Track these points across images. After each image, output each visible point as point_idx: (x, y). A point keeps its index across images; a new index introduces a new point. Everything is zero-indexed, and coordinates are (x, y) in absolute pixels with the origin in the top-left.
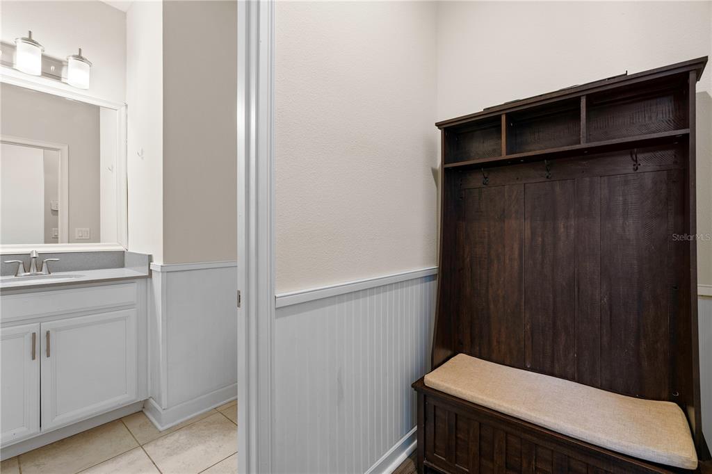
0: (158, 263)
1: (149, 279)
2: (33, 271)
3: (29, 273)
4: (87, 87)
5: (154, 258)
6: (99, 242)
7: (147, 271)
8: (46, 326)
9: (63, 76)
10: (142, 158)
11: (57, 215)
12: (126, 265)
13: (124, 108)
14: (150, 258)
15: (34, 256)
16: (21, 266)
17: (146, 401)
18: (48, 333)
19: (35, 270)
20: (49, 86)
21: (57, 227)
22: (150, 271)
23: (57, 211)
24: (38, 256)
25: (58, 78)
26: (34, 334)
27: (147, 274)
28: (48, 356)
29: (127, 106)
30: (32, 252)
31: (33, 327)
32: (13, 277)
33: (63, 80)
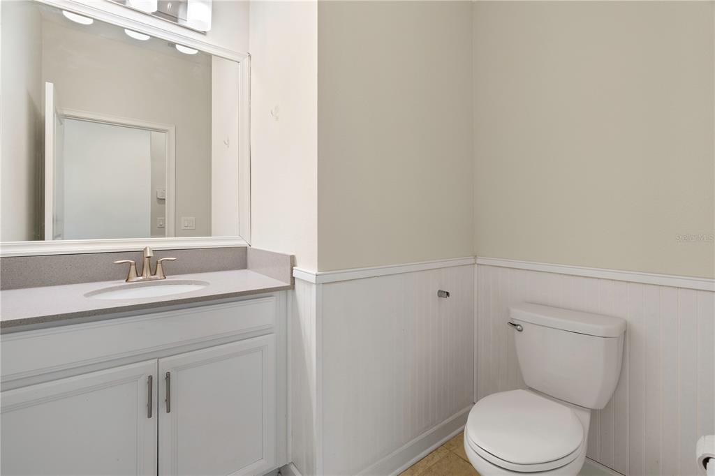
0: (307, 270)
1: (290, 292)
2: (147, 274)
3: (141, 278)
4: (208, 28)
5: (298, 261)
6: (210, 235)
7: (289, 279)
8: (166, 364)
9: (180, 17)
10: (277, 118)
11: (164, 203)
12: (249, 264)
13: (247, 59)
14: (292, 261)
15: (149, 255)
16: (133, 268)
17: (286, 466)
18: (168, 377)
19: (149, 275)
20: (164, 29)
21: (165, 216)
22: (293, 279)
23: (164, 199)
24: (152, 255)
25: (173, 18)
26: (151, 378)
27: (289, 284)
28: (168, 411)
29: (250, 56)
30: (146, 249)
31: (148, 367)
32: (123, 283)
33: (181, 22)
